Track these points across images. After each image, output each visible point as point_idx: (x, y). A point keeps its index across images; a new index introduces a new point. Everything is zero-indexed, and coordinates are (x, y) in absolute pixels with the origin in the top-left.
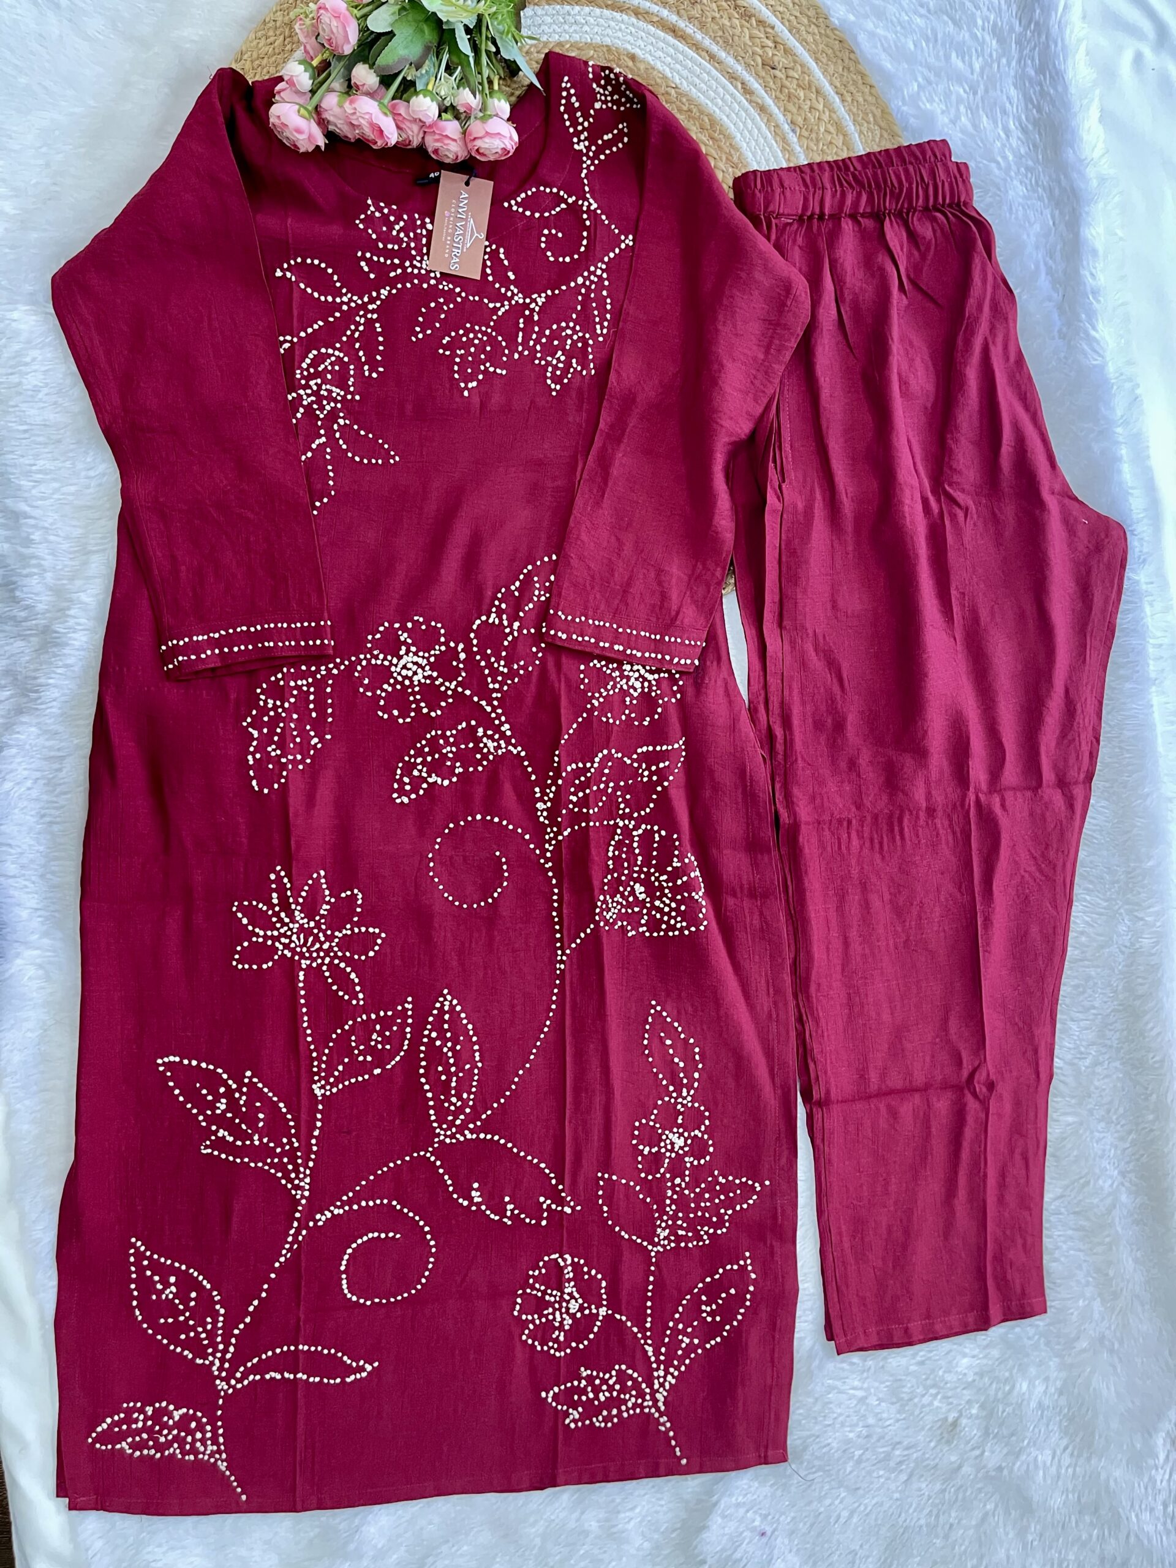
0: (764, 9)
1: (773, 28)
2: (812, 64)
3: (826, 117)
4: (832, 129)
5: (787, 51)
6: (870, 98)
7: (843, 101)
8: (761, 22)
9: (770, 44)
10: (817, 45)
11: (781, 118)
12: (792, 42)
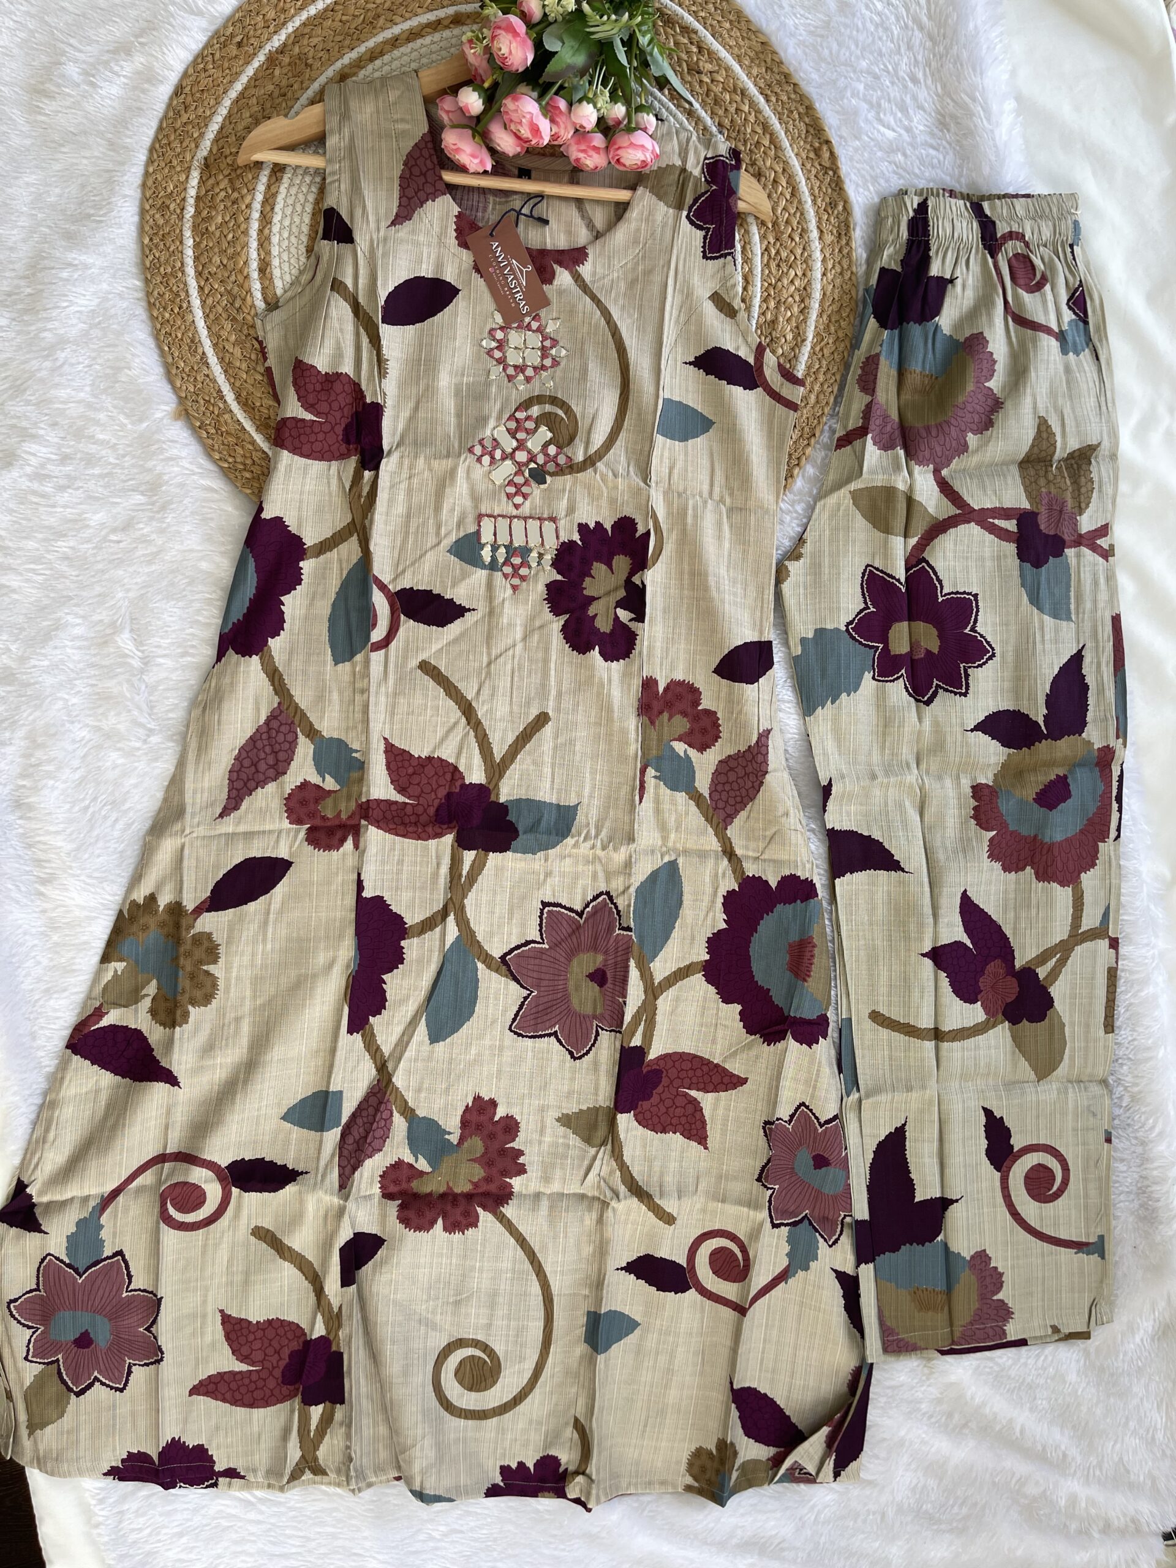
0: (686, 15)
1: (696, 32)
2: (736, 67)
3: (752, 119)
4: (759, 130)
5: (712, 56)
6: (793, 96)
7: (768, 101)
8: (686, 30)
9: (695, 49)
10: (740, 47)
11: (709, 121)
12: (716, 46)
